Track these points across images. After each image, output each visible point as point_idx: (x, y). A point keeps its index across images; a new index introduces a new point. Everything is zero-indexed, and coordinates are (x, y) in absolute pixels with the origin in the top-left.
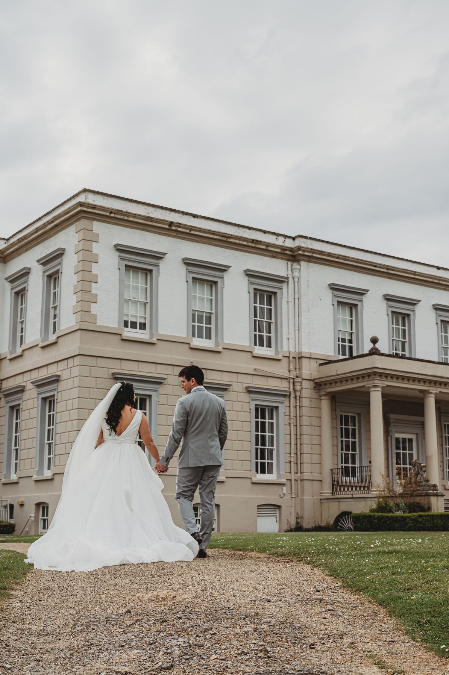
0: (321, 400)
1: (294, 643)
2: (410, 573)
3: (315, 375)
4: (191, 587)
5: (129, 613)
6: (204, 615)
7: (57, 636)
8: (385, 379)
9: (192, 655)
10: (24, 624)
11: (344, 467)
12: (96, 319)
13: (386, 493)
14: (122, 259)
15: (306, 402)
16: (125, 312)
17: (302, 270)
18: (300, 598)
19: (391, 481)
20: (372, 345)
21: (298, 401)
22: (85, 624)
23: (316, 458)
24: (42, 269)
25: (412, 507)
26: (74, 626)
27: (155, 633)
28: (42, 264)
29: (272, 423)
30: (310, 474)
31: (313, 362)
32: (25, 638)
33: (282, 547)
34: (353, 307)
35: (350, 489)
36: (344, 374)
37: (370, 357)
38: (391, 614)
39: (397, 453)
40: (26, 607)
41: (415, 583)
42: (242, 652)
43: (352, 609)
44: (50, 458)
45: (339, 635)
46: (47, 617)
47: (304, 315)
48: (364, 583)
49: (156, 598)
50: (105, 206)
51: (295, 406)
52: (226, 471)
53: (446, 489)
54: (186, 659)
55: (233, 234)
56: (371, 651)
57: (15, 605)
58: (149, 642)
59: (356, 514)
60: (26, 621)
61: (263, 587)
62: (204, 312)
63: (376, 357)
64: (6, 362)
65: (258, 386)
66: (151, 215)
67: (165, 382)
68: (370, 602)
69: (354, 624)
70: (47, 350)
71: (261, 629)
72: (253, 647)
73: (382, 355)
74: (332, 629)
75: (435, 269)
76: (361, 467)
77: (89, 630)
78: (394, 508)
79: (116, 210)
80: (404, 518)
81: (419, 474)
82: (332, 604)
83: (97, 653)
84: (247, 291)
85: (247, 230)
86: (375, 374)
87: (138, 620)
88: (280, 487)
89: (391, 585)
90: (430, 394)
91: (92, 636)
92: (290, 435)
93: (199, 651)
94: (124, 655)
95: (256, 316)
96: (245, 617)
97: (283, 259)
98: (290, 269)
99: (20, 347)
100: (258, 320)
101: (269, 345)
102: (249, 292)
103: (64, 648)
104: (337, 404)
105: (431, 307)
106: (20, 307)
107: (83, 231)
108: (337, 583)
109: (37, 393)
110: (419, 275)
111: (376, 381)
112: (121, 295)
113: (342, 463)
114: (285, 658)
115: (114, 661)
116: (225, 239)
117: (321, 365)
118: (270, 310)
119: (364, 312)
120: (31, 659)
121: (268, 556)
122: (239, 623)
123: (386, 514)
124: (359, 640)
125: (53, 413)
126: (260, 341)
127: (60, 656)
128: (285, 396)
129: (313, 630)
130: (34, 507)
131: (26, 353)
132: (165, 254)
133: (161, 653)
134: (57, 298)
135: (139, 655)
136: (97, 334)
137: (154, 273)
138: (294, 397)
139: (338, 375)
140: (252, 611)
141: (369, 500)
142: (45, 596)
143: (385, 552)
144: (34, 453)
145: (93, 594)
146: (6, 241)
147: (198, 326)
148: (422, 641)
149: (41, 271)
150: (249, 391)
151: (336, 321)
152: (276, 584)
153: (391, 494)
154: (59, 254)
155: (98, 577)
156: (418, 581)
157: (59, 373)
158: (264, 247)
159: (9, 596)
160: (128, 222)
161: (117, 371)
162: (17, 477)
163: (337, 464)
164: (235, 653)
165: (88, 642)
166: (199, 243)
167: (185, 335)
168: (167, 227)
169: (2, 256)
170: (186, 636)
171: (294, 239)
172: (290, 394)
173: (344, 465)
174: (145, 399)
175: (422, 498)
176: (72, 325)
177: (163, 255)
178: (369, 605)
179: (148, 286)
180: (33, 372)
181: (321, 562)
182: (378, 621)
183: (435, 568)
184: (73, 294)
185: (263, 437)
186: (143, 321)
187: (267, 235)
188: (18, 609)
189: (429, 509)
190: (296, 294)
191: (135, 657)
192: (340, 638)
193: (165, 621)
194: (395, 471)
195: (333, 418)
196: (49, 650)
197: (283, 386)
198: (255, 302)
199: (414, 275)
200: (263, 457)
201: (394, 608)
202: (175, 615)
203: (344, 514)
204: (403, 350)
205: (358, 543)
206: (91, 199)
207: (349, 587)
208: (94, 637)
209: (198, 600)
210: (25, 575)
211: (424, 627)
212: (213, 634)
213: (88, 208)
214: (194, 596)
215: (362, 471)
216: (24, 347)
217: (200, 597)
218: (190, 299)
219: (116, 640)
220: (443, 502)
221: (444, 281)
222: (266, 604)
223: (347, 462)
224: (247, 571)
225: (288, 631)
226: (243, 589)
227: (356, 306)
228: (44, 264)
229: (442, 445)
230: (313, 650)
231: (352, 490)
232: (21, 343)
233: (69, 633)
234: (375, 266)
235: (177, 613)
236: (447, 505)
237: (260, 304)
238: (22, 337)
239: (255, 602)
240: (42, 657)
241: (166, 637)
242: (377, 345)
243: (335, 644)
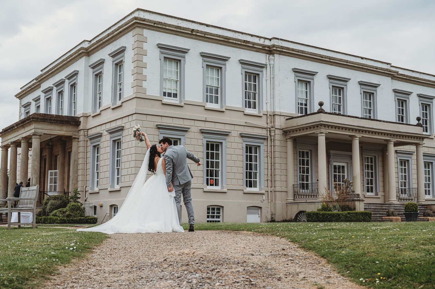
0: (287, 141)
1: (268, 277)
2: (342, 239)
3: (283, 126)
4: (204, 248)
5: (165, 261)
6: (212, 262)
7: (121, 273)
8: (327, 128)
9: (204, 283)
10: (100, 267)
11: (301, 183)
12: (146, 91)
13: (328, 200)
14: (162, 53)
15: (277, 143)
16: (164, 86)
17: (275, 60)
18: (272, 253)
19: (331, 191)
20: (319, 107)
21: (273, 142)
22: (138, 267)
23: (283, 178)
24: (112, 60)
25: (343, 208)
26: (132, 268)
27: (182, 272)
28: (111, 57)
29: (256, 156)
30: (280, 188)
31: (282, 118)
32: (101, 274)
33: (262, 228)
34: (307, 83)
35: (305, 197)
36: (302, 125)
37: (318, 115)
38: (329, 262)
39: (334, 175)
40: (102, 258)
41: (344, 244)
42: (235, 282)
43: (305, 260)
44: (119, 177)
45: (296, 273)
46: (115, 263)
47: (276, 88)
48: (313, 245)
49: (183, 254)
50: (151, 19)
51: (270, 145)
52: (228, 185)
53: (365, 197)
54: (200, 286)
55: (232, 37)
56: (316, 282)
57: (95, 257)
58: (178, 276)
59: (308, 212)
60: (102, 265)
61: (249, 247)
62: (213, 86)
63: (322, 114)
64: (90, 118)
65: (247, 133)
66: (180, 25)
67: (190, 130)
68: (316, 255)
69: (306, 267)
70: (115, 111)
71: (247, 269)
72: (242, 279)
73: (326, 113)
74: (292, 270)
75: (360, 59)
76: (312, 183)
77: (141, 270)
78: (332, 208)
79: (158, 22)
80: (339, 215)
81: (348, 187)
82: (292, 257)
83: (146, 283)
84: (241, 73)
85: (241, 35)
86: (321, 125)
87: (171, 265)
88: (262, 195)
89: (329, 246)
90: (355, 138)
91: (143, 273)
92: (268, 163)
93: (208, 281)
94: (162, 284)
95: (246, 89)
96: (237, 263)
97: (263, 53)
98: (268, 59)
99: (99, 109)
100: (248, 92)
101: (255, 108)
102: (242, 74)
103: (125, 280)
104: (297, 144)
105: (358, 83)
106: (98, 84)
107: (137, 35)
108: (296, 246)
109: (110, 137)
110: (350, 63)
111: (322, 130)
112: (161, 76)
113: (300, 181)
114: (262, 285)
115: (156, 287)
116: (227, 40)
117: (287, 119)
118: (255, 85)
119: (315, 86)
120: (105, 285)
121: (253, 233)
122: (234, 266)
123: (327, 212)
124: (308, 276)
125: (120, 149)
126: (249, 105)
127: (123, 284)
128: (264, 139)
129: (280, 270)
130: (109, 207)
131: (103, 112)
132: (189, 50)
133: (185, 283)
134: (122, 78)
135: (171, 283)
136: (146, 101)
137: (182, 62)
138: (270, 140)
139: (298, 126)
140: (242, 260)
141: (316, 203)
142: (114, 253)
143: (326, 229)
144: (108, 174)
145: (144, 251)
146: (89, 42)
147: (210, 95)
148: (349, 276)
149: (111, 61)
150: (242, 136)
151: (296, 92)
152: (257, 246)
153: (331, 200)
154: (122, 51)
155: (147, 243)
156: (346, 243)
157: (123, 125)
158: (251, 45)
159: (92, 252)
160: (165, 30)
161: (159, 123)
162: (98, 189)
163: (297, 182)
164: (231, 282)
165: (140, 276)
166: (210, 43)
167: (202, 101)
168: (190, 32)
169: (87, 52)
170: (201, 273)
171: (270, 40)
172: (268, 138)
173: (301, 182)
174: (177, 141)
175: (350, 202)
176: (131, 95)
177: (187, 50)
178: (315, 257)
179: (179, 70)
180: (107, 124)
181: (286, 235)
182: (321, 266)
183: (357, 236)
184: (131, 75)
185: (251, 165)
186: (175, 92)
187: (253, 37)
188: (97, 259)
189: (355, 209)
190: (272, 75)
191: (169, 284)
192: (297, 275)
193: (188, 265)
194: (333, 186)
195: (295, 153)
196: (116, 281)
197: (263, 133)
198: (246, 80)
199: (347, 63)
200: (250, 177)
201: (331, 258)
202: (194, 262)
203: (301, 212)
204: (339, 110)
205: (309, 225)
206: (142, 15)
207: (303, 247)
208: (144, 274)
209: (208, 254)
210: (102, 241)
211: (350, 269)
212: (217, 272)
213: (140, 21)
214: (206, 252)
215: (312, 185)
216: (101, 109)
217: (210, 253)
218: (204, 78)
219: (157, 275)
220: (363, 205)
221: (365, 66)
222: (251, 257)
223: (303, 180)
224: (239, 240)
225: (264, 271)
226: (237, 249)
227: (309, 82)
228: (113, 57)
229: (363, 170)
230: (280, 281)
231: (306, 197)
232: (100, 107)
233: (129, 272)
234: (322, 57)
235: (196, 261)
236: (366, 207)
237: (249, 81)
238: (100, 102)
239: (244, 256)
240: (111, 285)
241: (188, 274)
242: (322, 107)
243: (293, 278)
